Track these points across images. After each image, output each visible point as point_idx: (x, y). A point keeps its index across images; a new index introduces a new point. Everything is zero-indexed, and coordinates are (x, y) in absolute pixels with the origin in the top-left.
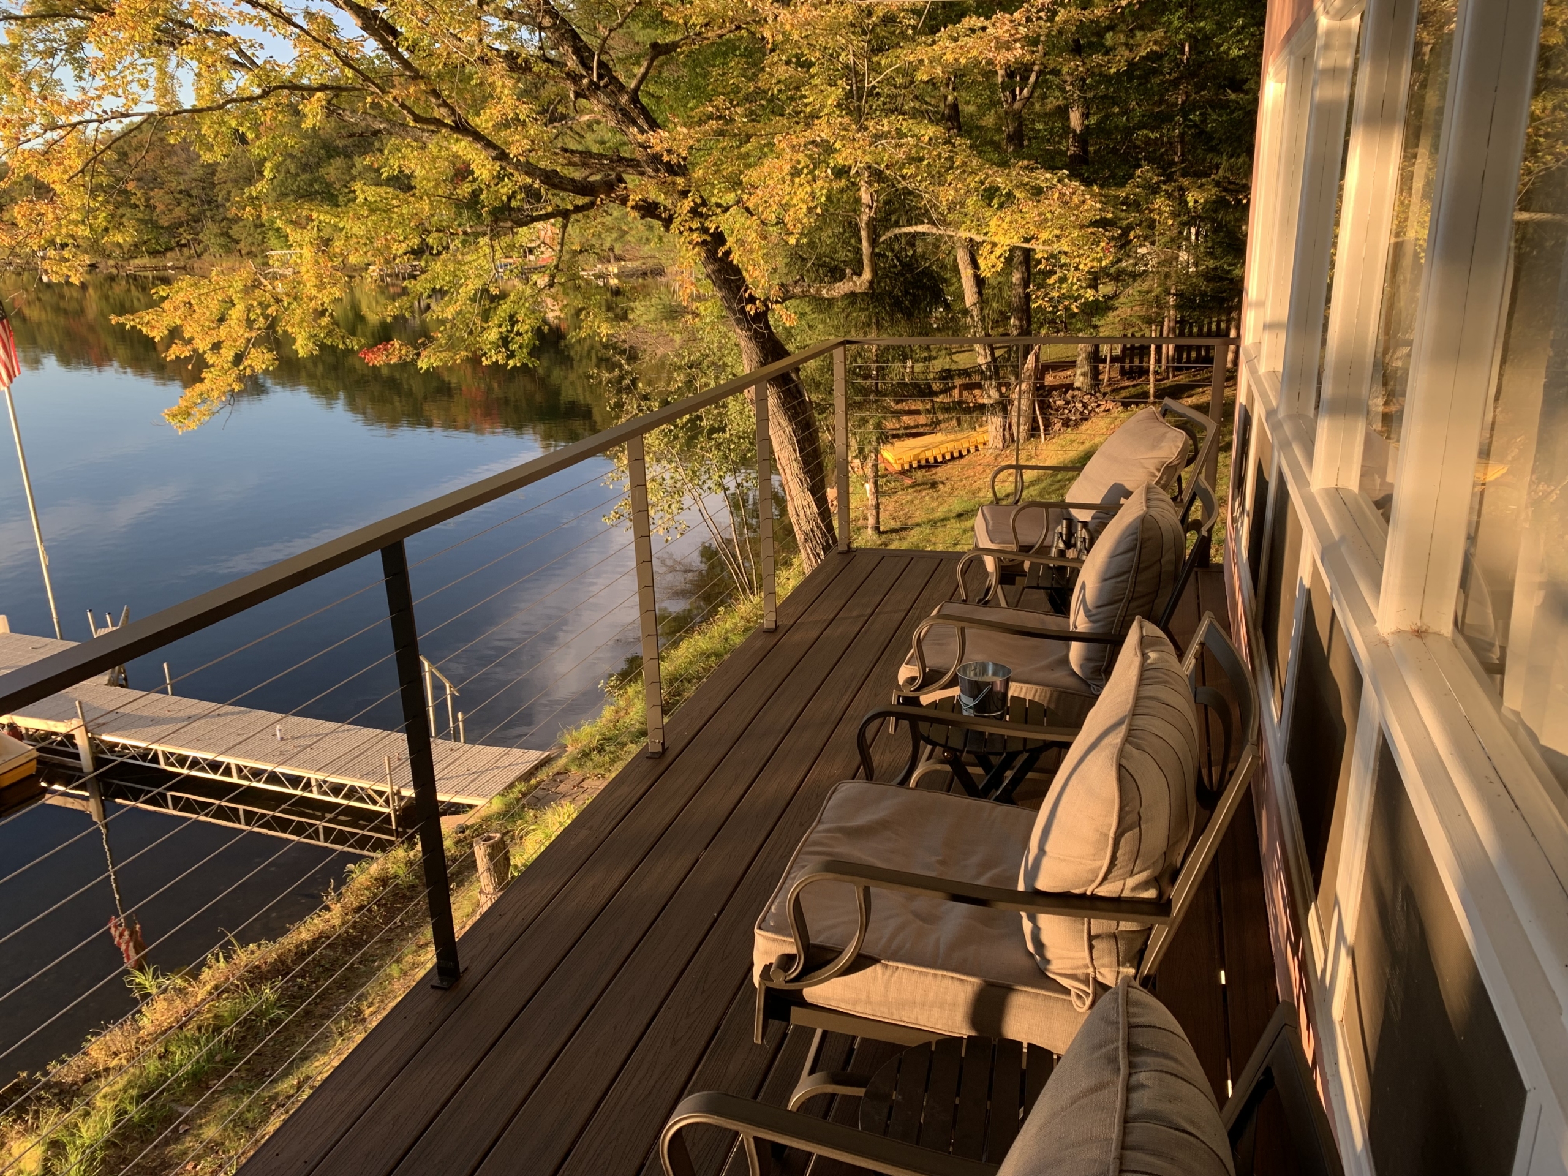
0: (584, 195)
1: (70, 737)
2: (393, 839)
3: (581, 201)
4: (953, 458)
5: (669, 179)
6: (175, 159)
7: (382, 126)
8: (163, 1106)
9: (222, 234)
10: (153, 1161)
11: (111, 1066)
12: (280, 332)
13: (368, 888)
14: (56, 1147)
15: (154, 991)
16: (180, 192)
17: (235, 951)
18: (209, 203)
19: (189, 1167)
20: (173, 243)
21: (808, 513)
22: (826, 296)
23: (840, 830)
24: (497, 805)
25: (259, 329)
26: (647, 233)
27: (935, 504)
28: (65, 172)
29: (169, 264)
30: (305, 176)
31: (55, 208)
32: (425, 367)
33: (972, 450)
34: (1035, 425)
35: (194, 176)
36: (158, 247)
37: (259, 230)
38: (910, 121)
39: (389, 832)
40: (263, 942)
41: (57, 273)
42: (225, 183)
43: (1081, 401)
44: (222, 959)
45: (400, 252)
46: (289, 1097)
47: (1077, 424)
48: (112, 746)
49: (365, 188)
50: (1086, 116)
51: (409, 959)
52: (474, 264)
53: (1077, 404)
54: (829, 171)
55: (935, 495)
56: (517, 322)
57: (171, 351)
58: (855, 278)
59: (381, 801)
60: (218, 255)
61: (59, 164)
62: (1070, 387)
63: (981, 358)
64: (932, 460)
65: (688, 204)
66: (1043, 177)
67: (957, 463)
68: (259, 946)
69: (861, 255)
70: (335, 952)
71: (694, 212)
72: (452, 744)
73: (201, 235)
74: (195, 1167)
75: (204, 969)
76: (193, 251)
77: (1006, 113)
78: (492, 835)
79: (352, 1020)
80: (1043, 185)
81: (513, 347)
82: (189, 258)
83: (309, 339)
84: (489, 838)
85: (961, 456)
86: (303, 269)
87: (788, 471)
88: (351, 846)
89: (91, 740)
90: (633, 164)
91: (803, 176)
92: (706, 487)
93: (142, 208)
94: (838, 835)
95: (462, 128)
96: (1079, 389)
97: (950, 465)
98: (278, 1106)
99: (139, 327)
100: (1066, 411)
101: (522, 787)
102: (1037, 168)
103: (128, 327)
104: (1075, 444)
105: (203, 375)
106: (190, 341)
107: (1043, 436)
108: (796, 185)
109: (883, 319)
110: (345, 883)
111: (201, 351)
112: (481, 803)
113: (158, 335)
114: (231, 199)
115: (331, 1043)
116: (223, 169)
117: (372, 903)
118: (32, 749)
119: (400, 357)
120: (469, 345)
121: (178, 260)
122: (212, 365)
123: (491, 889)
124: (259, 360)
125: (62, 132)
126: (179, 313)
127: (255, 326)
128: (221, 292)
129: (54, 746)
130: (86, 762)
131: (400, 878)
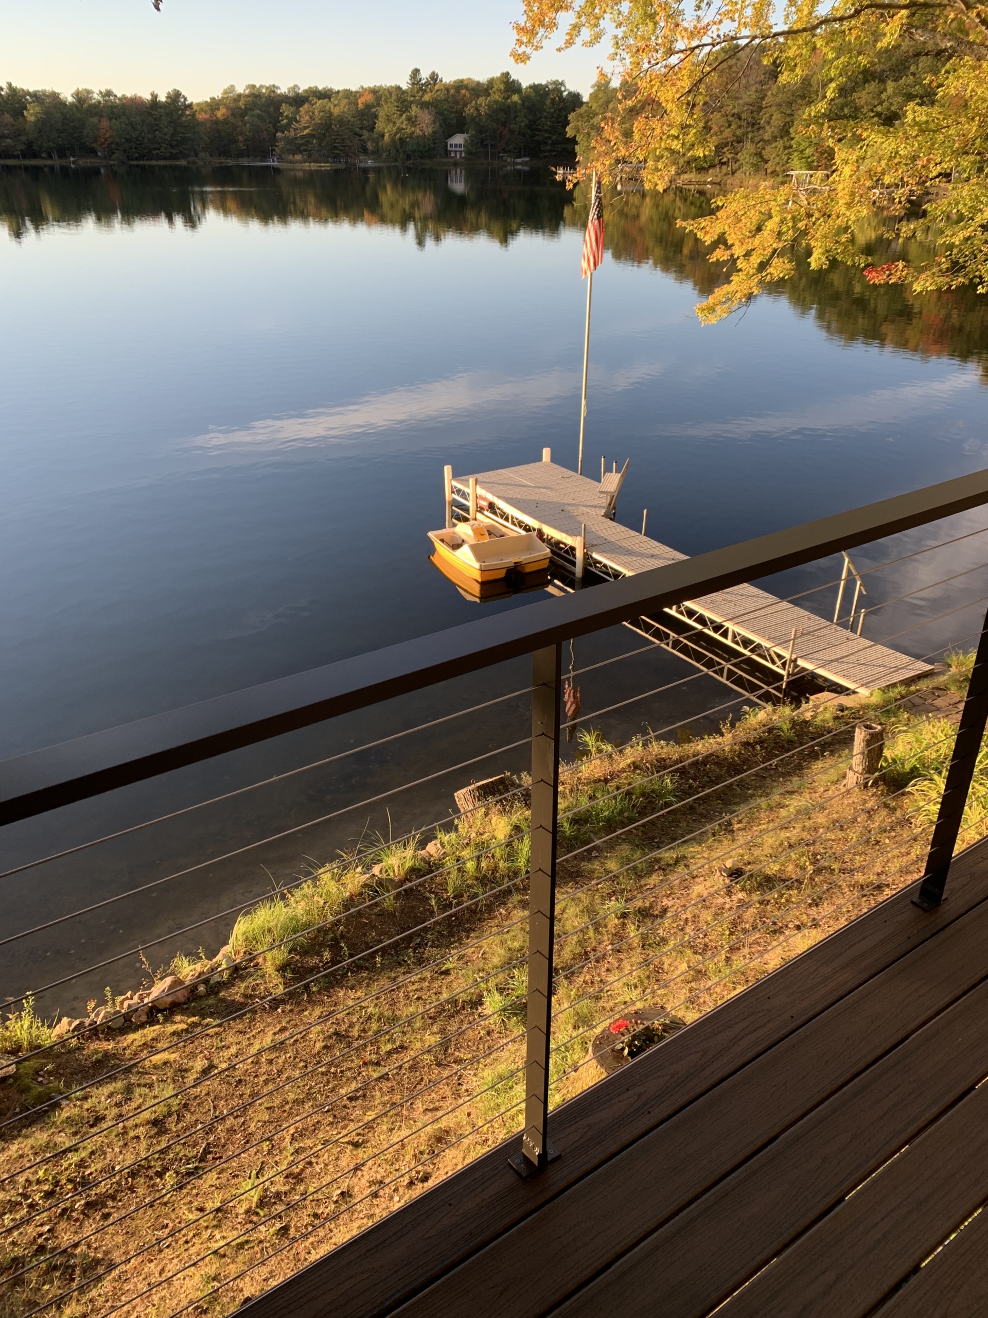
1: (573, 549)
2: (781, 696)
7: (949, 45)
8: (585, 833)
9: (756, 154)
10: (572, 867)
12: (804, 245)
13: (756, 730)
14: (518, 831)
15: (594, 750)
16: (733, 115)
17: (651, 742)
18: (753, 125)
19: (594, 883)
20: (717, 161)
24: (877, 698)
25: (785, 241)
28: (677, 91)
29: (709, 180)
30: (841, 100)
31: (663, 124)
32: (919, 289)
35: (748, 100)
36: (705, 164)
37: (786, 151)
40: (672, 743)
41: (650, 181)
42: (771, 106)
44: (641, 744)
45: (934, 174)
46: (668, 865)
48: (597, 562)
49: (916, 108)
51: (776, 798)
57: (714, 255)
59: (779, 663)
60: (748, 173)
61: (673, 85)
68: (668, 744)
70: (721, 770)
72: (848, 633)
73: (740, 154)
74: (597, 884)
75: (628, 746)
76: (729, 169)
78: (874, 725)
79: (724, 827)
82: (726, 175)
83: (823, 254)
84: (870, 728)
86: (840, 187)
89: (585, 554)
98: (660, 868)
99: (695, 231)
101: (901, 689)
103: (687, 230)
105: (732, 278)
106: (730, 247)
110: (739, 720)
111: (736, 257)
112: (863, 692)
113: (708, 240)
114: (772, 121)
115: (705, 838)
116: (772, 94)
117: (757, 743)
118: (548, 550)
119: (900, 278)
120: (969, 272)
121: (716, 176)
122: (740, 270)
123: (860, 769)
124: (780, 268)
125: (682, 56)
126: (729, 221)
127: (784, 238)
128: (765, 205)
129: (562, 552)
130: (578, 570)
131: (783, 731)
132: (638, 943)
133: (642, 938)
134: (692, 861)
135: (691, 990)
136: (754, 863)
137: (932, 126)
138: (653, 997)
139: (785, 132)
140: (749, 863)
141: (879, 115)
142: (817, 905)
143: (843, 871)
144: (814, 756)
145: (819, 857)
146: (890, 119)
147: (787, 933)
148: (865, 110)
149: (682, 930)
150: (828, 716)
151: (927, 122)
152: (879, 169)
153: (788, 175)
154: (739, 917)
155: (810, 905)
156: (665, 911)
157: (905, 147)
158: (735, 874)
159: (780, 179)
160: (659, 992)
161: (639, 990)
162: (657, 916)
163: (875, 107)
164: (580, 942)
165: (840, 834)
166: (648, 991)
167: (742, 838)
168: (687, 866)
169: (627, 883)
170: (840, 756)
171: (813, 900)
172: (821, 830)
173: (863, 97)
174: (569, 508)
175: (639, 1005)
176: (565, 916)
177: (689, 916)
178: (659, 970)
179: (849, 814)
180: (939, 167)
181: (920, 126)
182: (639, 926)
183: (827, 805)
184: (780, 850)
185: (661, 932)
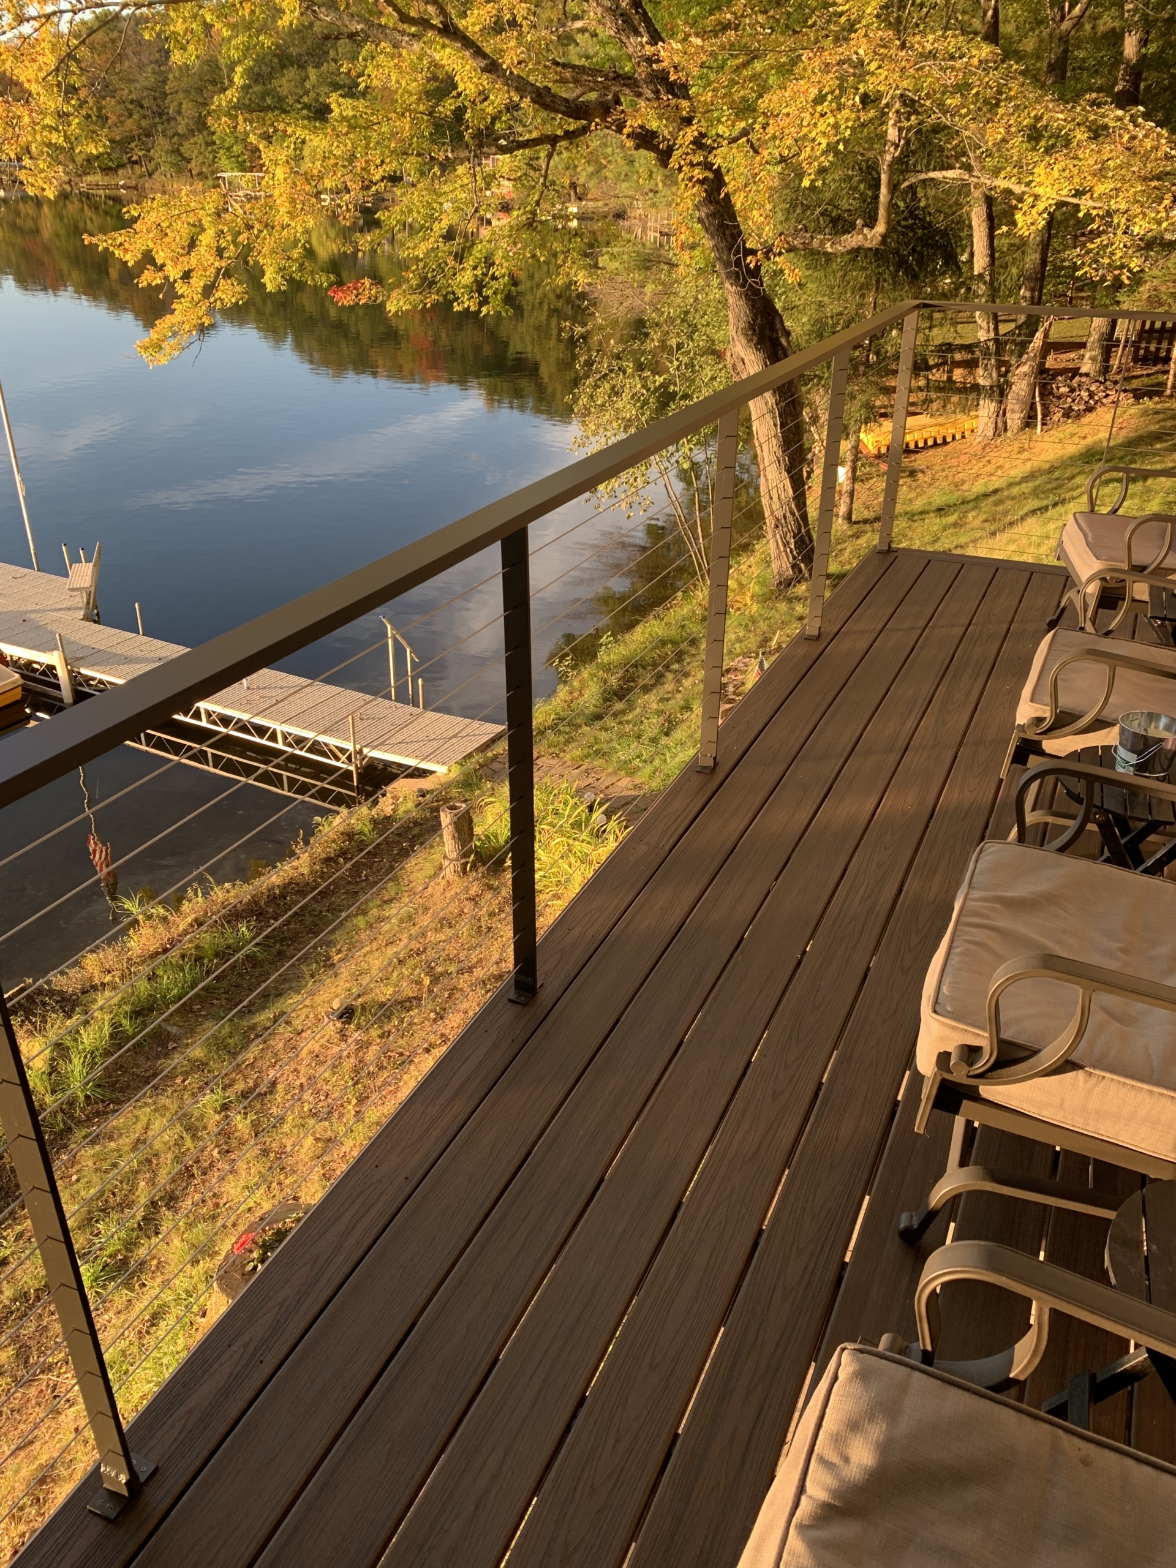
0: (577, 118)
1: (52, 668)
2: (354, 795)
3: (573, 125)
4: (935, 444)
5: (673, 102)
6: (127, 63)
7: (359, 27)
9: (173, 152)
10: (146, 1070)
11: (105, 981)
12: (251, 263)
13: (334, 841)
14: (61, 1050)
15: (141, 918)
16: (132, 102)
17: (212, 889)
18: (161, 115)
19: (178, 1081)
20: (125, 159)
21: (783, 496)
22: (830, 250)
23: (1000, 900)
24: (456, 772)
25: (229, 258)
26: (627, 168)
27: (912, 495)
28: (40, 69)
29: (121, 183)
30: (257, 88)
31: (31, 111)
32: (393, 310)
33: (958, 437)
34: (1032, 414)
35: (146, 84)
36: (110, 164)
37: (210, 148)
38: (961, 38)
39: (351, 788)
40: (238, 882)
41: (33, 185)
42: (176, 92)
43: (1088, 390)
44: (200, 894)
45: (377, 177)
46: (266, 1029)
47: (1078, 416)
48: (88, 679)
49: (341, 100)
50: (1144, 42)
51: (374, 912)
52: (451, 196)
53: (1083, 393)
54: (857, 99)
55: (914, 484)
56: (493, 264)
57: (143, 278)
58: (866, 230)
59: (343, 758)
60: (168, 175)
61: (34, 61)
62: (1075, 372)
63: (983, 333)
64: (912, 446)
65: (691, 133)
66: (1112, 115)
67: (939, 449)
68: (234, 886)
69: (878, 203)
71: (698, 143)
72: (410, 709)
73: (152, 151)
74: (183, 1081)
75: (184, 902)
76: (144, 169)
77: (1051, 35)
78: (458, 804)
79: (322, 964)
80: (1112, 124)
81: (489, 292)
82: (141, 177)
83: (277, 273)
84: (455, 808)
85: (945, 442)
86: (276, 193)
87: (765, 447)
88: (312, 796)
89: (70, 672)
90: (629, 81)
91: (826, 104)
92: (673, 460)
93: (94, 118)
94: (997, 906)
95: (449, 31)
96: (1087, 375)
97: (931, 452)
98: (257, 1036)
99: (111, 249)
100: (1069, 400)
101: (478, 758)
102: (1105, 103)
103: (100, 248)
104: (1076, 439)
105: (173, 307)
106: (161, 268)
107: (1039, 424)
108: (817, 115)
109: (885, 280)
110: (313, 835)
111: (172, 280)
112: (441, 769)
113: (131, 259)
114: (183, 111)
115: (303, 983)
116: (175, 77)
117: (339, 856)
118: (17, 676)
119: (370, 298)
120: (440, 288)
121: (129, 178)
122: (182, 296)
123: (454, 855)
124: (229, 292)
125: (36, 24)
126: (151, 235)
127: (226, 255)
128: (191, 214)
129: (37, 675)
130: (66, 694)
131: (365, 835)
132: (250, 1134)
133: (253, 1125)
134: (293, 1015)
135: (323, 1166)
136: (364, 994)
137: (361, 122)
138: (282, 1190)
139: (201, 125)
140: (359, 996)
141: (307, 107)
142: (442, 1018)
143: (460, 972)
144: (405, 854)
145: (433, 964)
146: (321, 113)
147: (416, 1060)
148: (290, 101)
149: (300, 1099)
150: (410, 805)
151: (355, 116)
152: (315, 172)
153: (218, 178)
154: (360, 1062)
155: (435, 1020)
156: (274, 1084)
157: (338, 146)
158: (347, 1014)
159: (210, 182)
160: (287, 1182)
161: (264, 1187)
162: (265, 1094)
163: (301, 97)
164: (177, 1159)
165: (450, 932)
166: (274, 1185)
167: (345, 971)
168: (288, 1023)
169: (222, 1067)
170: (432, 847)
171: (437, 1014)
172: (429, 934)
173: (285, 83)
174: (33, 616)
175: (267, 1206)
176: (150, 1133)
177: (304, 1080)
178: (281, 1154)
179: (454, 908)
180: (381, 170)
181: (348, 121)
182: (246, 1114)
183: (430, 904)
184: (390, 969)
185: (274, 1110)
